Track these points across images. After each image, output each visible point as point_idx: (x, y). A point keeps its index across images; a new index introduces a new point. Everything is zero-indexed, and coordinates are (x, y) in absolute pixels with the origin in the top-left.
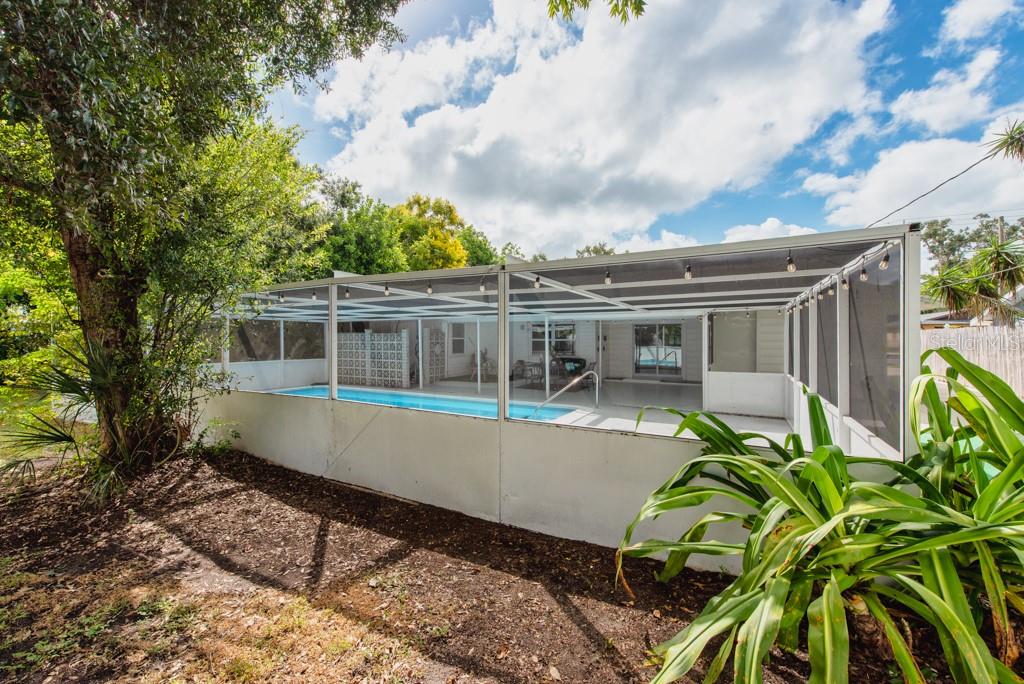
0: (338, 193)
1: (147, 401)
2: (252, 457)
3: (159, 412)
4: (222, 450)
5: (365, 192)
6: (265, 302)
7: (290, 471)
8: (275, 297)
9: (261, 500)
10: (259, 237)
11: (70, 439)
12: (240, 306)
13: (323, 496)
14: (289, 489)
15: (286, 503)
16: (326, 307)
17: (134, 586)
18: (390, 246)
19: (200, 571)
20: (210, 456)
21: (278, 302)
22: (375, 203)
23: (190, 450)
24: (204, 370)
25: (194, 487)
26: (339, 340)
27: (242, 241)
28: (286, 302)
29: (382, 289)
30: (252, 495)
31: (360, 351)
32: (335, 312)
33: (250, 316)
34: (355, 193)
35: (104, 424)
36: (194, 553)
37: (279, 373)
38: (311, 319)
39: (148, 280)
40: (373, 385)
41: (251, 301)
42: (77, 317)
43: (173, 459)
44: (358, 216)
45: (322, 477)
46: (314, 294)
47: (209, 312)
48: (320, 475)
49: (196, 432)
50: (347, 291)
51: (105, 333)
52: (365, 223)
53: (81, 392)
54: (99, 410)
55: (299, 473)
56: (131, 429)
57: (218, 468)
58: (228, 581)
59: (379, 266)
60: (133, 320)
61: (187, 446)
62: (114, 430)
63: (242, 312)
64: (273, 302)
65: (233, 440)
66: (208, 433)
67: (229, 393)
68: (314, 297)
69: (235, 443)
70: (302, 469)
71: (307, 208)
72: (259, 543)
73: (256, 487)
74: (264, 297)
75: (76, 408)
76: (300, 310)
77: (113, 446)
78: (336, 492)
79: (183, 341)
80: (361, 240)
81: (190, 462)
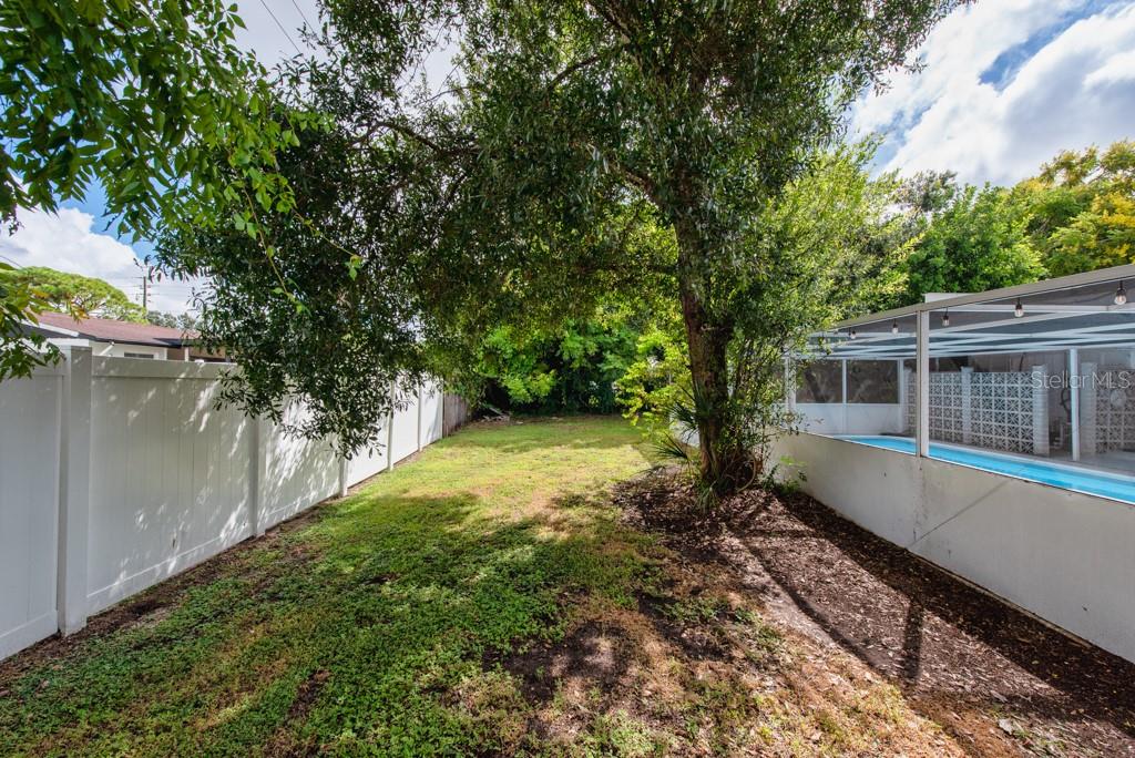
0: (918, 195)
1: (732, 433)
2: (819, 503)
3: (740, 445)
4: (790, 489)
5: (959, 181)
6: (834, 340)
7: (863, 530)
8: (846, 334)
9: (832, 552)
10: (829, 272)
11: (685, 457)
12: (809, 347)
13: (910, 574)
14: (865, 552)
15: (861, 565)
16: (913, 341)
17: (732, 590)
18: (1007, 245)
19: (780, 602)
20: (779, 492)
21: (850, 339)
22: (980, 190)
23: (764, 483)
24: (776, 409)
25: (769, 519)
26: (931, 381)
27: (812, 280)
28: (857, 338)
29: (1011, 308)
30: (822, 544)
31: (953, 397)
32: (926, 345)
33: (818, 356)
34: (945, 188)
35: (704, 448)
36: (773, 582)
37: (843, 418)
38: (879, 357)
39: (735, 329)
40: (974, 444)
41: (819, 340)
42: (688, 363)
43: (750, 488)
44: (950, 216)
45: (906, 550)
46: (895, 326)
47: (780, 354)
48: (903, 546)
49: (768, 466)
50: (946, 318)
51: (707, 375)
52: (961, 223)
53: (690, 421)
54: (700, 436)
55: (875, 537)
56: (722, 455)
57: (787, 506)
58: (805, 625)
59: (986, 277)
60: (722, 365)
61: (761, 479)
62: (710, 453)
63: (809, 353)
64: (843, 339)
65: (800, 482)
66: (779, 470)
67: (798, 433)
68: (895, 330)
69: (803, 486)
70: (876, 532)
71: (887, 224)
72: (836, 599)
73: (826, 537)
74: (832, 335)
75: (688, 432)
76: (870, 348)
77: (709, 466)
78: (929, 575)
79: (759, 382)
80: (954, 247)
81: (764, 494)
